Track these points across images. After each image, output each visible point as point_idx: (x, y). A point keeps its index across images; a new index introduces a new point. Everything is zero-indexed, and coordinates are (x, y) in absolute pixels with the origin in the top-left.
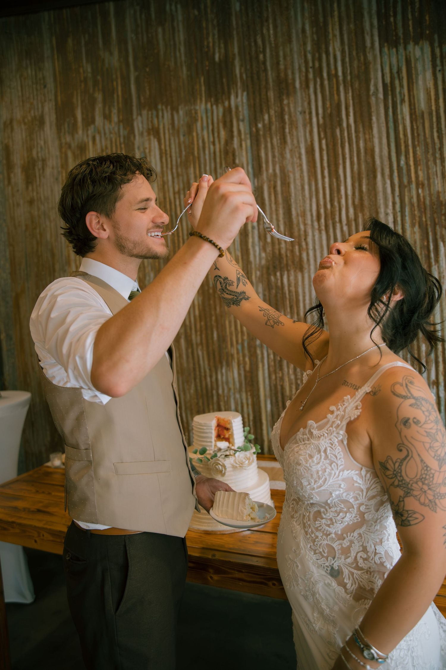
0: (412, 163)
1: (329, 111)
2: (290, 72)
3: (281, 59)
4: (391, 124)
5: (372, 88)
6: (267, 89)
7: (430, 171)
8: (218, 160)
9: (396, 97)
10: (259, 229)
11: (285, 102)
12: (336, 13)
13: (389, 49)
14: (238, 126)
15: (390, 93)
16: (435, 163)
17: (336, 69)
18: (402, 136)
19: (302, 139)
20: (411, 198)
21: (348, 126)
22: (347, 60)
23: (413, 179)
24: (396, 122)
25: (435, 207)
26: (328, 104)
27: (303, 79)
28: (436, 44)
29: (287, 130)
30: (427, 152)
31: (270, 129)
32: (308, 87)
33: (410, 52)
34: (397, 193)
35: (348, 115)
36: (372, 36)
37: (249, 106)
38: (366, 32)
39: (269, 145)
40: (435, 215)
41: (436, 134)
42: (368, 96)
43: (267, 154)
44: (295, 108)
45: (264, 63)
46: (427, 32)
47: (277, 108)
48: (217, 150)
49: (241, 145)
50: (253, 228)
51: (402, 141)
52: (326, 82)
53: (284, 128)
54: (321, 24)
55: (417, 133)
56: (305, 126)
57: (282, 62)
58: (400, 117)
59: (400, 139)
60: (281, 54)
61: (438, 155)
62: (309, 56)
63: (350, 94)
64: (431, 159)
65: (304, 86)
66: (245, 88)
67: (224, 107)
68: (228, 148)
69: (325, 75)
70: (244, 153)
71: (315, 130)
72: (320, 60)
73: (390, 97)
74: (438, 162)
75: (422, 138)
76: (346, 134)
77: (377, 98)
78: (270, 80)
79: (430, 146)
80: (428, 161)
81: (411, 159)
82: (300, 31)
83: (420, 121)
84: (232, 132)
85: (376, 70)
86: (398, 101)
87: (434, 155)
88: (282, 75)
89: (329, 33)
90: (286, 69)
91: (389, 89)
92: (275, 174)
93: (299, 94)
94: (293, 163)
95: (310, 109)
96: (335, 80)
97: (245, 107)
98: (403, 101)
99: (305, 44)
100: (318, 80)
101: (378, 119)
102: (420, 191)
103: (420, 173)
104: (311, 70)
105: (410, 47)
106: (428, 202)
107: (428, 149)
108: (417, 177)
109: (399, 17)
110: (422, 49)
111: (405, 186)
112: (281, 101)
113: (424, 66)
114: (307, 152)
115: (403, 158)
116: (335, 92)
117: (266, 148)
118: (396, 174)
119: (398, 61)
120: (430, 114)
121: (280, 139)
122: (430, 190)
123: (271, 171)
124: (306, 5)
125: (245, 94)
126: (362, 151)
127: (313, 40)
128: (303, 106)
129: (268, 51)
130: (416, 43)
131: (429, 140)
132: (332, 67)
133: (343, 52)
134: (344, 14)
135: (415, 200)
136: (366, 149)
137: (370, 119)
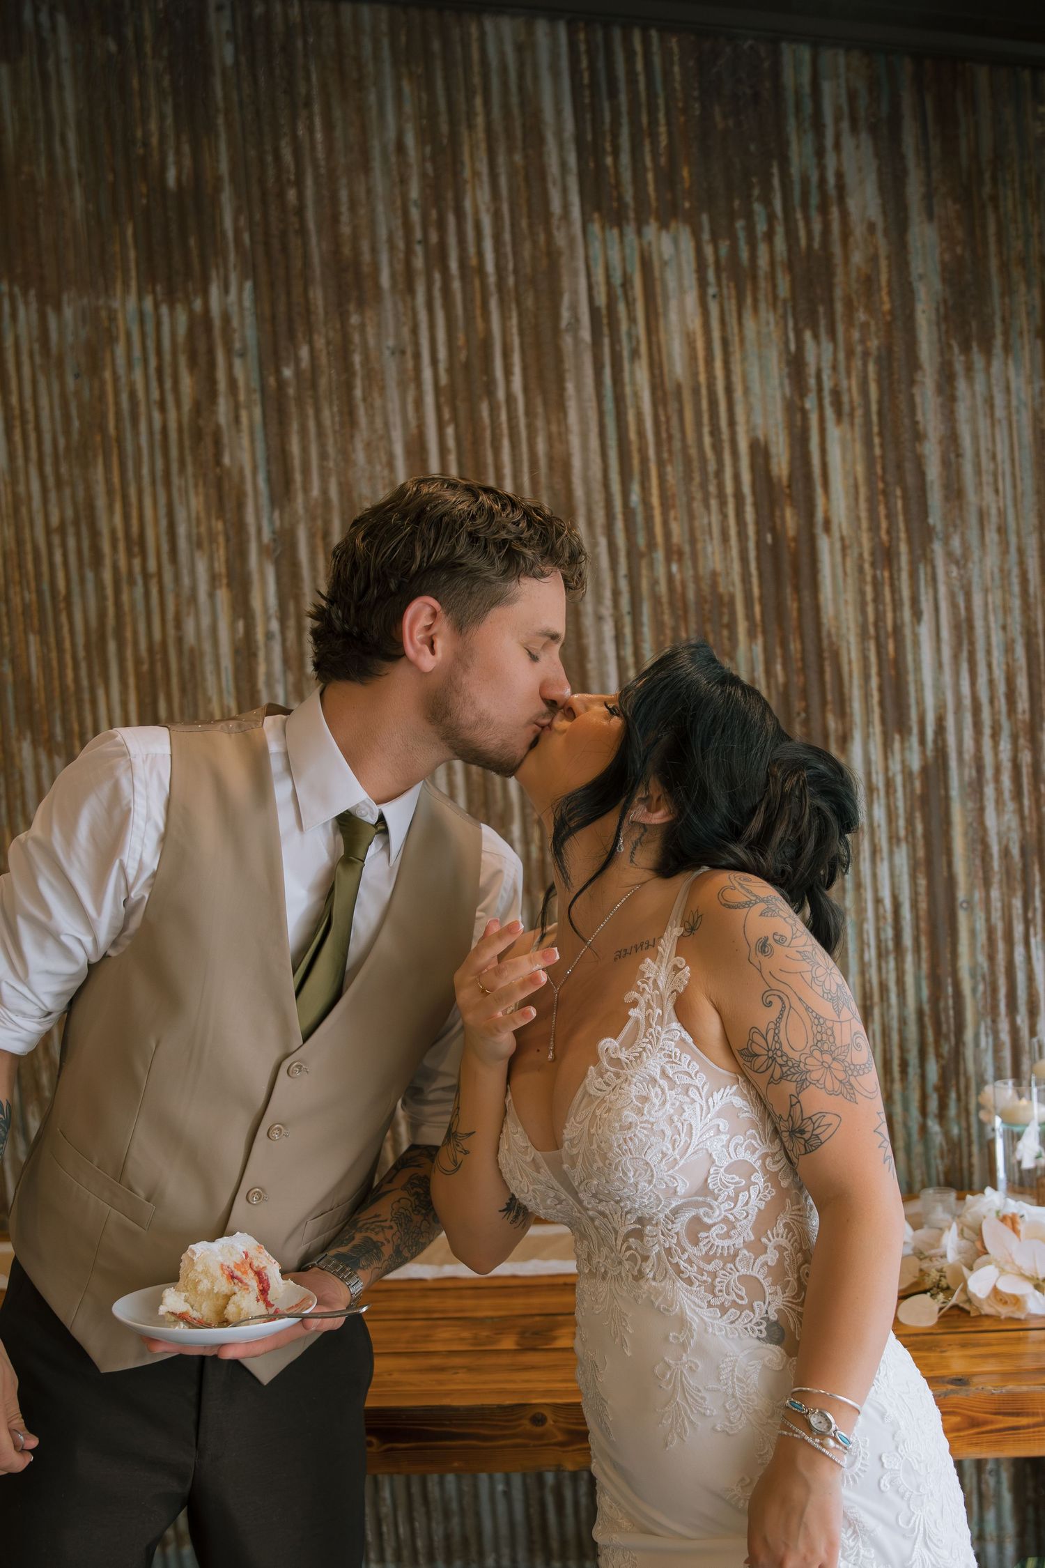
0: (655, 501)
1: (463, 356)
2: (365, 246)
3: (344, 208)
4: (609, 405)
5: (565, 315)
6: (307, 283)
7: (697, 523)
8: (174, 453)
9: (619, 341)
10: (284, 641)
11: (354, 319)
12: (480, 120)
13: (603, 228)
14: (230, 367)
15: (606, 330)
16: (707, 506)
17: (480, 254)
18: (633, 435)
19: (396, 420)
20: (654, 583)
21: (510, 398)
22: (507, 236)
23: (659, 538)
24: (619, 399)
25: (707, 607)
26: (461, 339)
27: (400, 267)
28: (706, 236)
29: (358, 393)
30: (688, 477)
31: (314, 385)
32: (410, 289)
33: (650, 244)
34: (623, 569)
35: (508, 372)
36: (565, 191)
37: (259, 317)
38: (550, 179)
39: (311, 424)
40: (708, 627)
41: (707, 440)
42: (556, 331)
43: (305, 450)
44: (378, 336)
45: (300, 211)
46: (687, 205)
47: (331, 334)
48: (172, 426)
49: (237, 419)
50: (269, 636)
51: (634, 448)
52: (456, 285)
53: (349, 387)
54: (445, 141)
55: (668, 430)
56: (402, 385)
57: (345, 217)
58: (628, 390)
59: (629, 443)
60: (344, 195)
61: (712, 489)
62: (415, 214)
63: (514, 321)
64: (698, 495)
65: (401, 286)
66: (250, 270)
67: (191, 313)
68: (201, 422)
69: (454, 265)
70: (245, 442)
71: (429, 400)
72: (441, 226)
73: (606, 341)
74: (714, 503)
75: (677, 445)
76: (503, 417)
77: (577, 340)
78: (316, 260)
79: (696, 464)
80: (691, 499)
81: (655, 491)
82: (392, 147)
83: (673, 406)
84: (212, 381)
85: (574, 273)
86: (626, 354)
87: (704, 486)
88: (347, 251)
89: (462, 163)
90: (355, 238)
91: (605, 321)
92: (326, 502)
93: (388, 303)
94: (372, 478)
95: (416, 344)
96: (477, 283)
97: (249, 320)
98: (635, 354)
99: (404, 181)
100: (437, 276)
101: (579, 389)
102: (674, 568)
103: (675, 527)
104: (419, 249)
105: (651, 230)
106: (691, 595)
107: (691, 471)
108: (667, 534)
109: (625, 159)
110: (676, 242)
111: (641, 555)
112: (344, 316)
113: (680, 279)
114: (408, 453)
115: (636, 488)
116: (478, 312)
117: (303, 431)
118: (619, 524)
119: (624, 259)
120: (696, 391)
121: (341, 413)
122: (695, 567)
123: (315, 492)
124: (406, 88)
125: (248, 285)
126: (543, 462)
127: (423, 175)
128: (398, 335)
129: (309, 182)
130: (664, 225)
131: (693, 452)
132: (472, 250)
133: (497, 216)
134: (498, 127)
135: (663, 588)
136: (551, 459)
137: (562, 389)
